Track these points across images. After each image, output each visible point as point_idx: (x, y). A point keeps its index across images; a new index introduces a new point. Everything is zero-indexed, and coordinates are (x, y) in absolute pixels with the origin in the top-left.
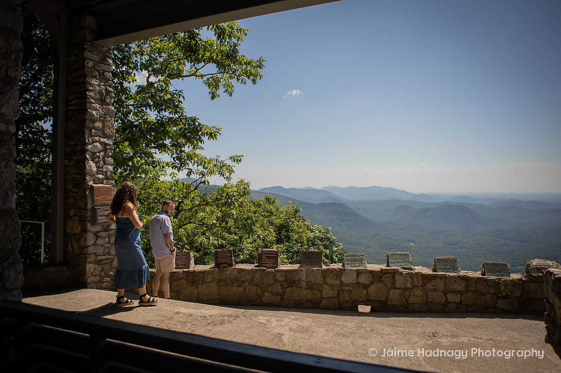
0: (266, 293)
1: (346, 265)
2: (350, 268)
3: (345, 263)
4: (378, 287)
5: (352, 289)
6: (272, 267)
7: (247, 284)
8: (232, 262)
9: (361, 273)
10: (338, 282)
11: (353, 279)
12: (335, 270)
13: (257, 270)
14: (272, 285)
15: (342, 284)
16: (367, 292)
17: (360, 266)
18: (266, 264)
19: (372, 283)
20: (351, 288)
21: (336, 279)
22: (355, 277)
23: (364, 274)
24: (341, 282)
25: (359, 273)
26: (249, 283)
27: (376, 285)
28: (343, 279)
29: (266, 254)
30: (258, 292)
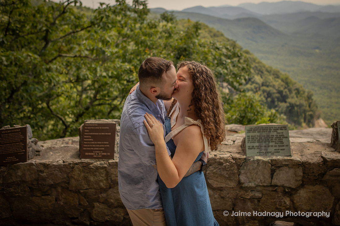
0: (96, 204)
1: (248, 151)
2: (256, 158)
3: (247, 145)
4: (314, 192)
5: (260, 195)
6: (103, 158)
7: (60, 189)
8: (25, 152)
9: (279, 167)
10: (232, 184)
11: (262, 178)
12: (226, 160)
13: (77, 164)
14: (104, 190)
15: (242, 188)
16: (292, 201)
17: (277, 152)
18: (91, 151)
19: (302, 186)
20: (258, 195)
21: (229, 178)
22: (268, 175)
23: (286, 169)
24: (239, 183)
25: (275, 166)
26: (63, 188)
27: (312, 188)
28: (243, 178)
29: (91, 130)
30: (82, 203)
